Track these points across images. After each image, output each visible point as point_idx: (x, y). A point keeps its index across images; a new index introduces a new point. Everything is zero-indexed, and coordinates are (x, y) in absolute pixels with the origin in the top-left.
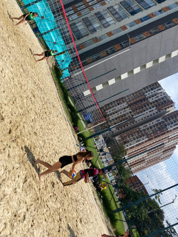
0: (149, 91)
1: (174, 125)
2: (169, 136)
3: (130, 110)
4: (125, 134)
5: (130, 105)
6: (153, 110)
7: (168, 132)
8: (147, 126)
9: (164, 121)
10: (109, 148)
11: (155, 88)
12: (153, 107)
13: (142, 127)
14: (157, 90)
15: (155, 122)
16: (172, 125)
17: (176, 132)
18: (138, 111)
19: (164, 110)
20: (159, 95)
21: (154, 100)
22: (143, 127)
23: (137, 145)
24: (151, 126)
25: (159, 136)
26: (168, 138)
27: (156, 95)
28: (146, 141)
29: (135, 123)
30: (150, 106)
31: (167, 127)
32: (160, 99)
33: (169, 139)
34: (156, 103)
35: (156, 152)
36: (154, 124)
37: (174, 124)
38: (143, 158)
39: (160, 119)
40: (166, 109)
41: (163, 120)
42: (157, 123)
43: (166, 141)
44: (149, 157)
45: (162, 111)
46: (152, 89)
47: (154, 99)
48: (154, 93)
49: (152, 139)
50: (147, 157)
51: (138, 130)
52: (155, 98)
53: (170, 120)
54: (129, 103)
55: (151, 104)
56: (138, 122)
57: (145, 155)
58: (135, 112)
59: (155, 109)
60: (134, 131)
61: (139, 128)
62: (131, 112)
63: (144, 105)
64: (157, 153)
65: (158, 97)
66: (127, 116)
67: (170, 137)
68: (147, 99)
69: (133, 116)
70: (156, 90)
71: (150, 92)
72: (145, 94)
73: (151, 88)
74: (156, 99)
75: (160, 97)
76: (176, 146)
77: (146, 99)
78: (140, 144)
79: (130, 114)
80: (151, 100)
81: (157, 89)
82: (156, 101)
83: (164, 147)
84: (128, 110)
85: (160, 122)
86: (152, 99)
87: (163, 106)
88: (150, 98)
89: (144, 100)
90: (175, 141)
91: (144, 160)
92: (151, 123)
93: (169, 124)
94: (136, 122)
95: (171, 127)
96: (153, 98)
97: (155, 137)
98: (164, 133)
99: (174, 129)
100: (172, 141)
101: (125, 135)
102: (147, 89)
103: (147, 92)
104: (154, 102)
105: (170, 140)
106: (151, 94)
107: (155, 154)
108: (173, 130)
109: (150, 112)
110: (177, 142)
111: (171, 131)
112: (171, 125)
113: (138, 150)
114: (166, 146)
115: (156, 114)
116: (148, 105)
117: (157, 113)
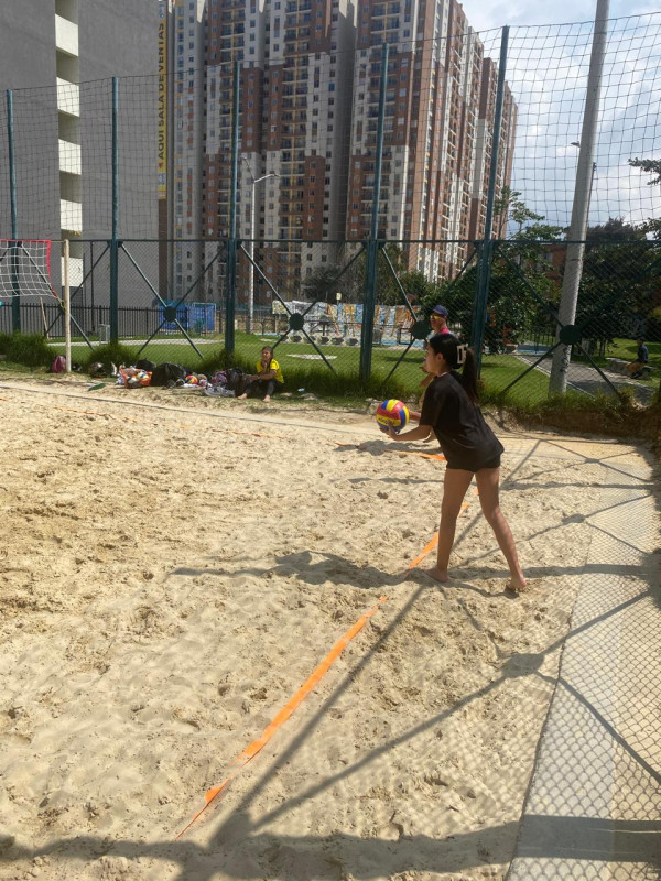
0: (241, 42)
1: (408, 19)
2: (437, 64)
3: (279, 154)
4: (350, 219)
5: (261, 148)
6: (317, 71)
7: (419, 58)
8: (360, 124)
9: (373, 50)
10: (339, 296)
11: (242, 15)
12: (306, 62)
13: (358, 146)
14: (253, 11)
15: (361, 87)
16: (403, 26)
17: (436, 29)
18: (293, 127)
19: (336, 24)
20: (274, 14)
21: (283, 46)
22: (359, 139)
23: (409, 200)
24: (366, 110)
25: (416, 99)
26: (441, 70)
27: (268, 28)
28: (412, 158)
29: (330, 161)
30: (295, 70)
31: (400, 49)
32: (290, 21)
33: (446, 69)
34: (297, 44)
35: (469, 142)
36: (367, 96)
37: (401, 16)
38: (465, 200)
39: (362, 61)
40: (334, 18)
41: (369, 52)
42: (368, 80)
43: (450, 84)
44: (471, 177)
45: (336, 38)
46: (240, 29)
47: (278, 39)
48: (256, 30)
49: (414, 131)
50: (471, 184)
51: (358, 165)
52: (277, 35)
53: (381, 27)
54: (250, 143)
55: (290, 63)
56: (331, 148)
57: (461, 188)
58: (293, 141)
59: (318, 57)
60: (357, 179)
61: (355, 158)
62: (286, 157)
63: (284, 93)
64: (475, 140)
65: (277, 20)
66: (294, 178)
67: (443, 62)
68: (267, 67)
69: (302, 156)
70: (249, 17)
71: (248, 44)
72: (246, 66)
73: (233, 28)
74: (283, 32)
75: (282, 15)
76: (486, 55)
77: (267, 74)
78: (410, 186)
79: (292, 164)
80: (277, 57)
81: (247, 10)
82: (290, 37)
83: (464, 104)
84: (274, 160)
85: (369, 67)
86: (276, 48)
87: (319, 20)
88: (267, 55)
89: (267, 81)
90: (464, 49)
91: (475, 202)
92: (358, 103)
93: (394, 38)
94: (329, 155)
95: (407, 33)
96: (273, 41)
97: (415, 116)
98: (418, 73)
99: (421, 29)
100: (462, 61)
101: (355, 220)
102: (232, 49)
103: (241, 56)
104: (290, 49)
105: (451, 67)
106: (256, 44)
107: (474, 151)
108: (421, 35)
109: (317, 85)
110: (472, 46)
111: (420, 43)
112: (401, 34)
113: (427, 204)
114: (468, 94)
115: (335, 66)
116: (290, 77)
117: (333, 60)
